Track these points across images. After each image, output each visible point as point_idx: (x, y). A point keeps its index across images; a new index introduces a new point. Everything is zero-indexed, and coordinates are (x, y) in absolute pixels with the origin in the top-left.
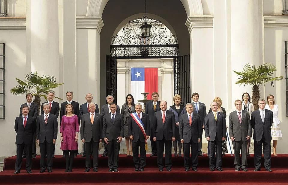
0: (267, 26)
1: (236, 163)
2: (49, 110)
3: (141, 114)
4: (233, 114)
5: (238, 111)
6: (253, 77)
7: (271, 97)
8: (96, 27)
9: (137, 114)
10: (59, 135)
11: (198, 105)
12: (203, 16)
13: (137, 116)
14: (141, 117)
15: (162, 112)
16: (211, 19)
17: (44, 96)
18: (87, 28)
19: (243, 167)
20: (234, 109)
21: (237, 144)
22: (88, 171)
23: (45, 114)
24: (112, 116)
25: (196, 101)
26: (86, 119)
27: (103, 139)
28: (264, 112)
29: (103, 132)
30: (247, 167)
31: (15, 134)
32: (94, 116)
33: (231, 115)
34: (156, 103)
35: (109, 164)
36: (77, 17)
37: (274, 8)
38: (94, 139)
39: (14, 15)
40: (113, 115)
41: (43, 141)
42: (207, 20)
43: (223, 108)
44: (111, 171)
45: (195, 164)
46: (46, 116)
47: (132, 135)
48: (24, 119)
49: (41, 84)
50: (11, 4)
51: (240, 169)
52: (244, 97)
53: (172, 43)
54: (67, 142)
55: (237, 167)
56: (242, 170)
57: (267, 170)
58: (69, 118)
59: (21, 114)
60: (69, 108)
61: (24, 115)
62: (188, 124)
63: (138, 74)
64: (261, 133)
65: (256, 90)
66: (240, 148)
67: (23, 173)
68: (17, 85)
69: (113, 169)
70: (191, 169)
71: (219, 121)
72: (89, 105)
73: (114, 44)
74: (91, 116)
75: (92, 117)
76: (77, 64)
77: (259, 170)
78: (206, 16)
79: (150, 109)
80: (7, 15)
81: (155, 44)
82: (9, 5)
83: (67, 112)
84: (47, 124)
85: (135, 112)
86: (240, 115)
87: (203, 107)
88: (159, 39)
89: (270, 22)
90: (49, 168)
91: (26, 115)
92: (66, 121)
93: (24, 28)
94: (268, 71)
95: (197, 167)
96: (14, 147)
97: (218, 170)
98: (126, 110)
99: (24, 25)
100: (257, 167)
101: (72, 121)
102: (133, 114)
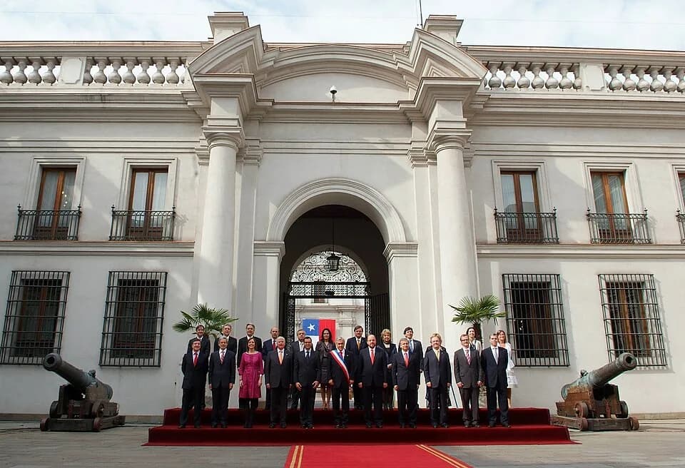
0: (480, 256)
1: (465, 417)
2: (226, 344)
3: (343, 351)
4: (459, 354)
5: (464, 349)
6: (474, 312)
7: (502, 333)
8: (278, 254)
9: (339, 351)
10: (238, 378)
11: (412, 342)
12: (405, 243)
13: (338, 354)
14: (343, 355)
15: (370, 349)
16: (415, 246)
17: (214, 334)
18: (267, 254)
19: (475, 423)
20: (459, 346)
21: (466, 392)
22: (273, 427)
23: (221, 351)
24: (306, 354)
25: (410, 338)
26: (272, 357)
27: (294, 384)
28: (498, 350)
29: (295, 374)
30: (480, 422)
31: (182, 376)
32: (283, 354)
33: (457, 354)
34: (360, 339)
35: (301, 418)
36: (255, 242)
37: (486, 235)
38: (283, 385)
39: (181, 239)
40: (308, 352)
41: (217, 385)
42: (409, 247)
43: (443, 348)
44: (305, 427)
45: (413, 419)
46: (222, 353)
47: (332, 378)
48: (194, 357)
49: (211, 319)
50: (178, 227)
51: (470, 425)
52: (469, 333)
53: (362, 280)
54: (247, 388)
55: (467, 422)
56: (473, 426)
57: (504, 426)
58: (252, 356)
59: (190, 349)
60: (252, 343)
61: (195, 350)
62: (404, 364)
63: (311, 327)
64: (494, 379)
65: (477, 328)
66: (470, 397)
67: (188, 428)
68: (181, 319)
69: (306, 425)
70: (407, 426)
71: (442, 361)
72: (274, 341)
73: (292, 281)
74: (279, 354)
75: (281, 355)
76: (253, 297)
77: (494, 426)
78: (408, 243)
79: (352, 347)
80: (172, 238)
81: (342, 281)
82: (175, 228)
83: (248, 348)
84: (223, 362)
85: (334, 348)
86: (467, 353)
87: (418, 346)
88: (346, 275)
89: (483, 252)
90: (223, 423)
91: (197, 351)
92: (248, 360)
93: (191, 255)
94: (491, 305)
95: (415, 422)
96: (180, 393)
97: (443, 426)
98: (322, 348)
99: (192, 250)
100: (491, 423)
101: (255, 359)
102: (334, 352)
